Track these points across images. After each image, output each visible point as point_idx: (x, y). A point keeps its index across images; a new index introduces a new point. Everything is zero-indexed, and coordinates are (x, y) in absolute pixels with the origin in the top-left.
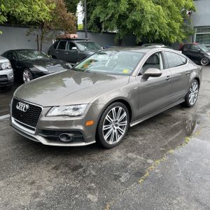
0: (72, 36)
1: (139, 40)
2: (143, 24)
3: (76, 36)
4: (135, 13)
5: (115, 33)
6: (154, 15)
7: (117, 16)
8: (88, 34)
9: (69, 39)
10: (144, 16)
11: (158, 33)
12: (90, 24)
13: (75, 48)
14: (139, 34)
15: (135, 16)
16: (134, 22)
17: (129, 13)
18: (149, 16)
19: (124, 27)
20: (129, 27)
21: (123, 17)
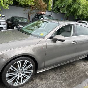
0: (43, 13)
1: (76, 18)
2: (78, 10)
3: (45, 13)
4: (75, 5)
5: (65, 14)
6: (85, 6)
7: (67, 6)
8: (53, 13)
9: (41, 14)
10: (80, 6)
11: (86, 15)
12: (54, 9)
13: (43, 19)
14: (77, 15)
15: (75, 6)
16: (75, 9)
17: (73, 4)
18: (82, 6)
19: (70, 11)
20: (72, 11)
21: (70, 6)
